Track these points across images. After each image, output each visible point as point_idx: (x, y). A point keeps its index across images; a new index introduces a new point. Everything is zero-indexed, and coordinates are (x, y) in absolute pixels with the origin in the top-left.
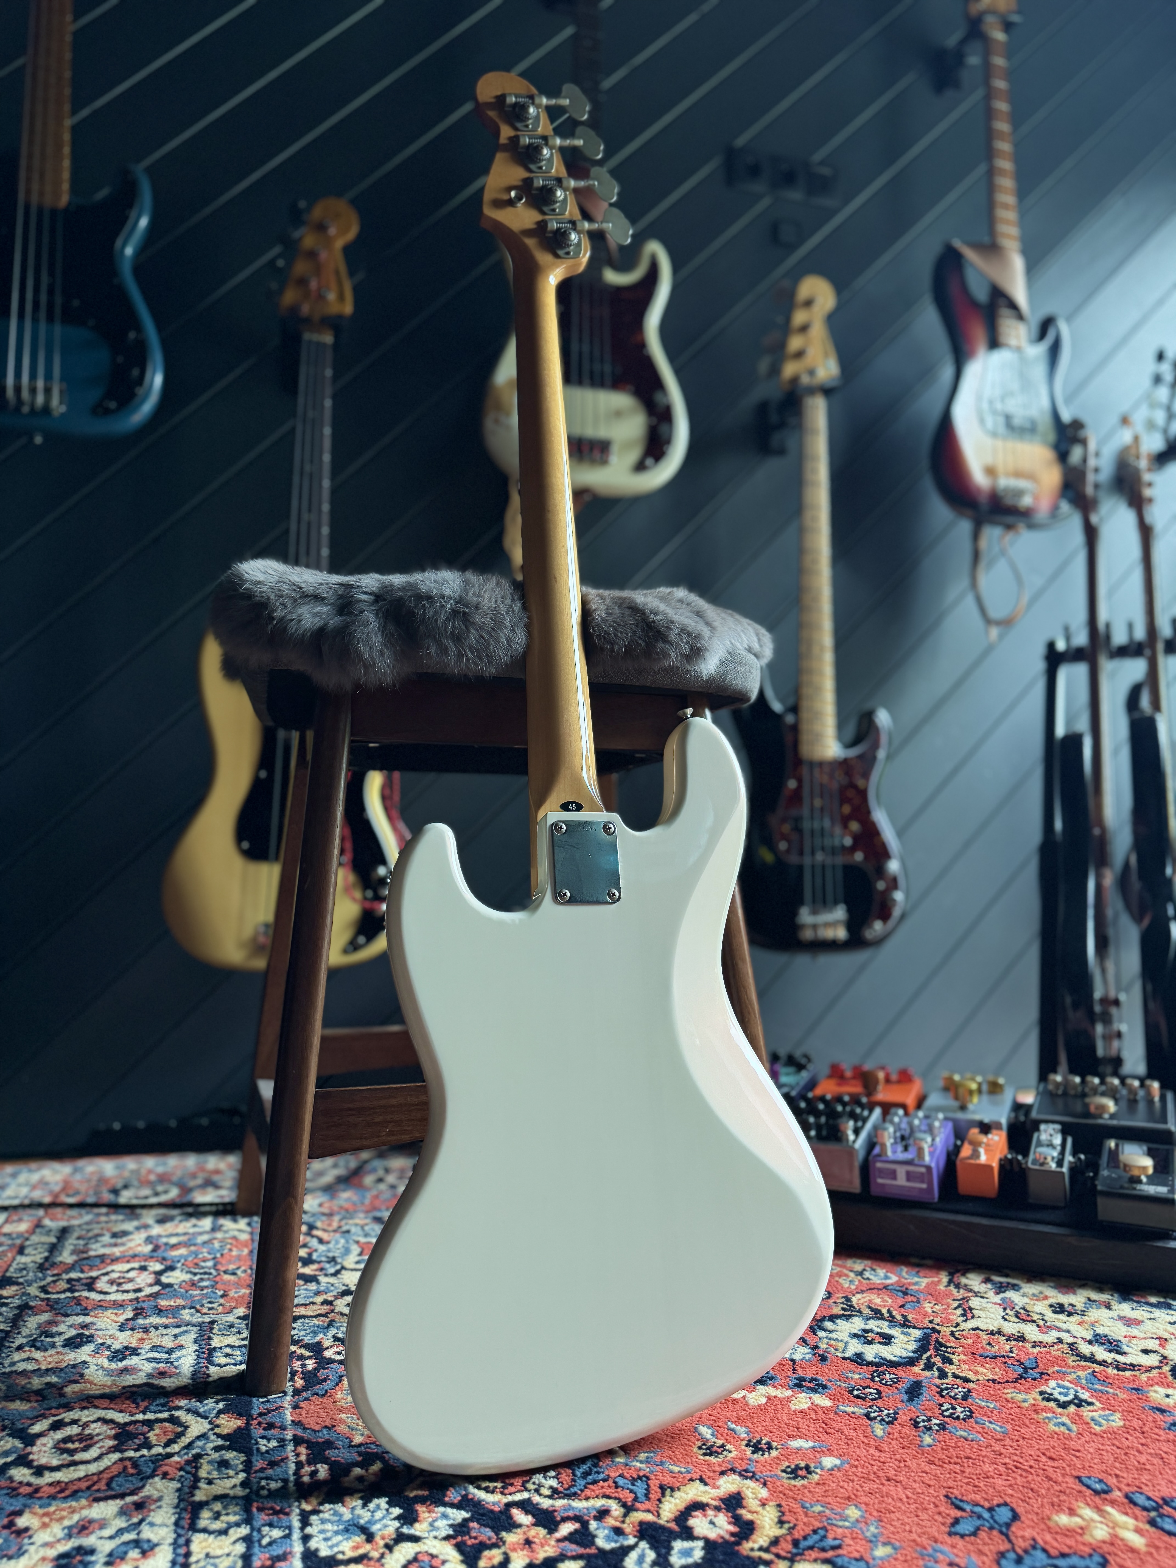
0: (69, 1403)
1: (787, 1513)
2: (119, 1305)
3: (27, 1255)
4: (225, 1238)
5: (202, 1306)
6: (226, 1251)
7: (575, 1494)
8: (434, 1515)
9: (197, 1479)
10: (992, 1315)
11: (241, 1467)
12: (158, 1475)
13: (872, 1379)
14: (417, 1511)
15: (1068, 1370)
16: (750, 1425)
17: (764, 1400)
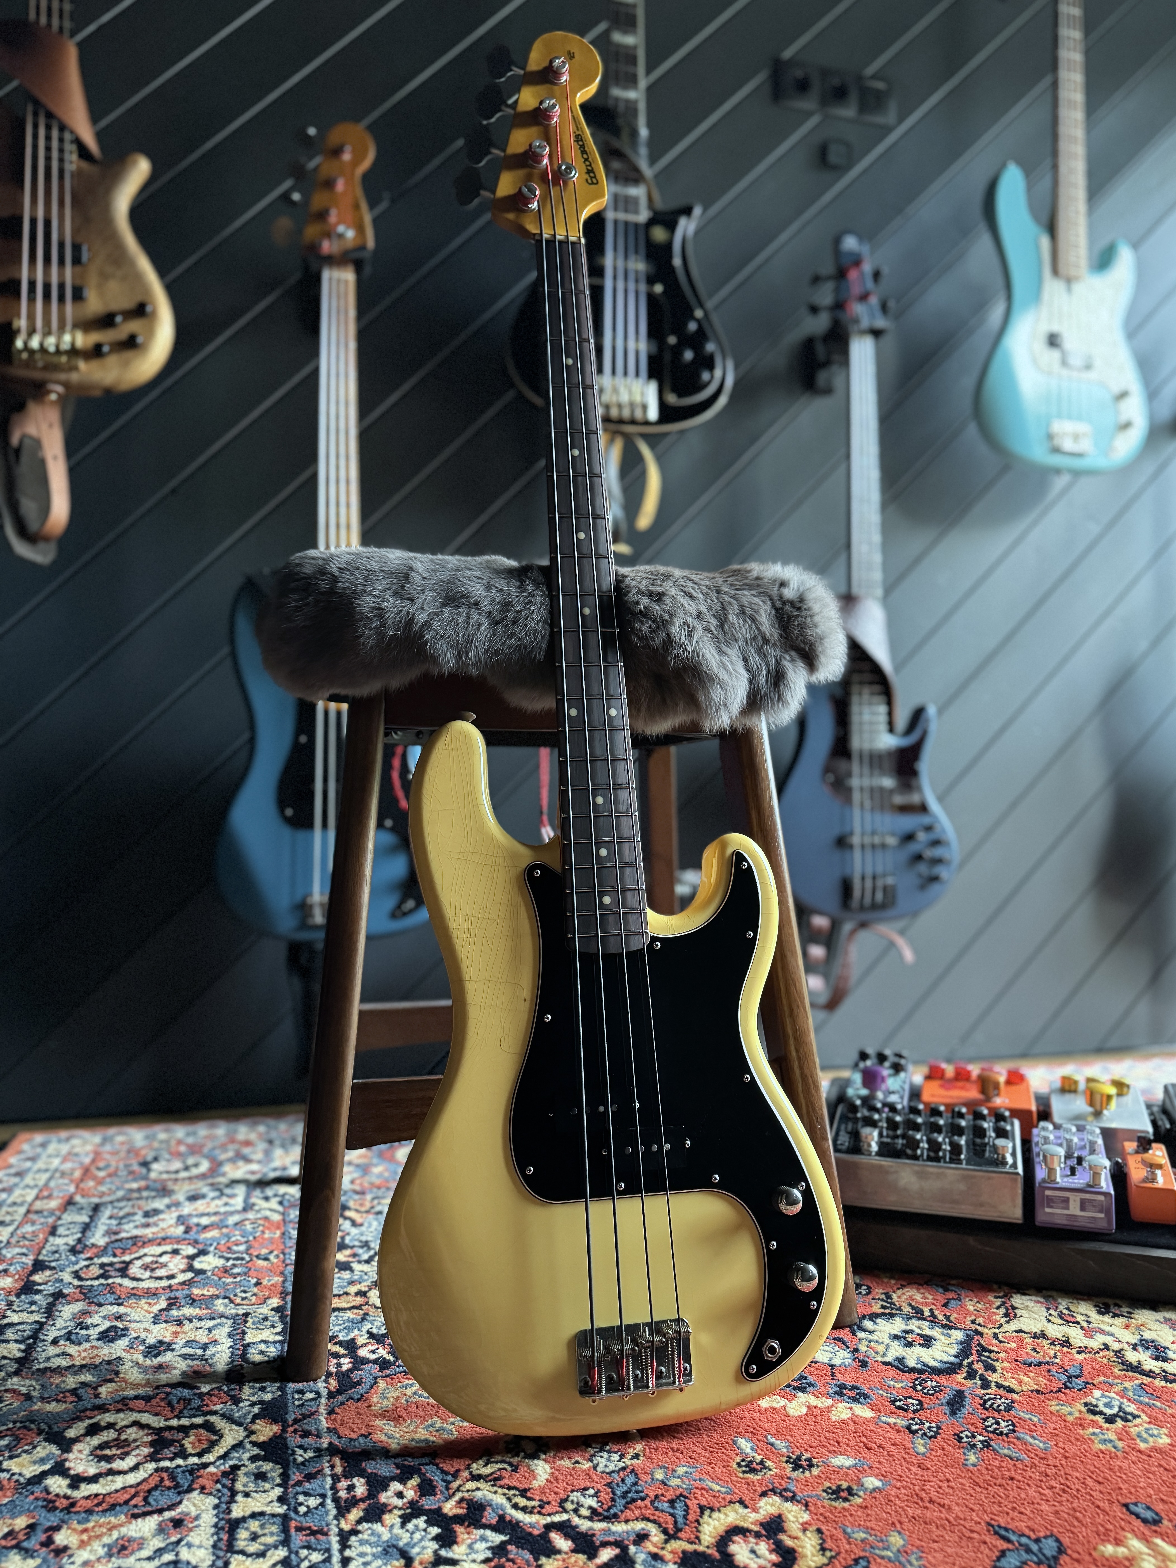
0: (104, 1404)
1: (829, 1540)
2: (152, 1294)
3: (60, 1236)
4: (257, 1219)
5: (235, 1295)
6: (258, 1234)
7: (615, 1516)
8: (473, 1537)
9: (234, 1493)
10: (1036, 1316)
11: (278, 1481)
12: (194, 1490)
13: (914, 1388)
14: (455, 1532)
15: (1116, 1381)
16: (789, 1438)
17: (804, 1410)
